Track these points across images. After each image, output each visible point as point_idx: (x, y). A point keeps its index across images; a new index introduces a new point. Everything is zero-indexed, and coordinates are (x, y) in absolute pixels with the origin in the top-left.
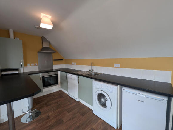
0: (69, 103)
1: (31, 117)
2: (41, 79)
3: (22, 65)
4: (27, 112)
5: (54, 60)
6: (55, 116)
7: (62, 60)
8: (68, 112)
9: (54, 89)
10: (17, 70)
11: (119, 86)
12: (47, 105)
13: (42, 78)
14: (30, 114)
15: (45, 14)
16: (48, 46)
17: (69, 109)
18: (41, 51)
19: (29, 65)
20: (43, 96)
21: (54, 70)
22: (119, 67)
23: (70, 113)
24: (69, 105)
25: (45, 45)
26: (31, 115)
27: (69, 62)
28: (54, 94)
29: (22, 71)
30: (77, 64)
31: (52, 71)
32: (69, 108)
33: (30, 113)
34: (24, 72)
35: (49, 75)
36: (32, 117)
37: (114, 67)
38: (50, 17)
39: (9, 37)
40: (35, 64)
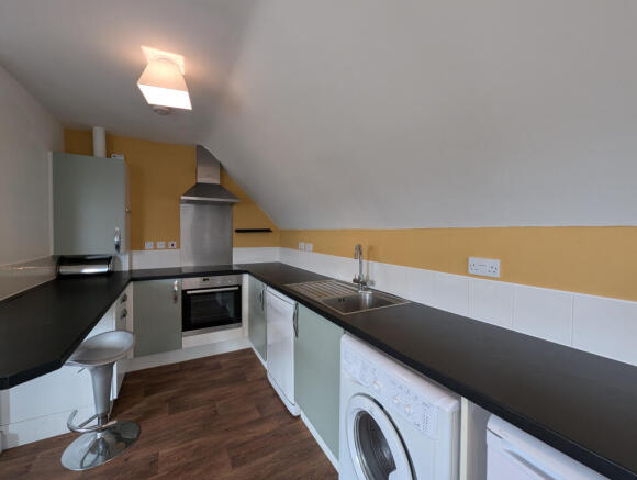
0: (257, 415)
1: (101, 447)
2: (176, 299)
3: (118, 247)
4: (81, 426)
5: (237, 231)
6: (176, 469)
7: (268, 231)
8: (233, 458)
9: (225, 341)
10: (106, 260)
11: (465, 401)
12: (175, 405)
13: (180, 297)
14: (99, 435)
15: (161, 49)
16: (216, 181)
17: (245, 443)
18: (183, 197)
19: (149, 245)
20: (181, 364)
21: (235, 268)
22: (498, 275)
23: (237, 471)
24: (251, 423)
25: (207, 177)
26: (103, 440)
27: (289, 239)
28: (223, 361)
29: (125, 267)
30: (316, 250)
31: (228, 271)
32: (244, 439)
33: (98, 431)
34: (131, 271)
35: (207, 284)
36: (106, 446)
37: (466, 273)
38: (179, 60)
39: (91, 152)
40: (170, 243)
